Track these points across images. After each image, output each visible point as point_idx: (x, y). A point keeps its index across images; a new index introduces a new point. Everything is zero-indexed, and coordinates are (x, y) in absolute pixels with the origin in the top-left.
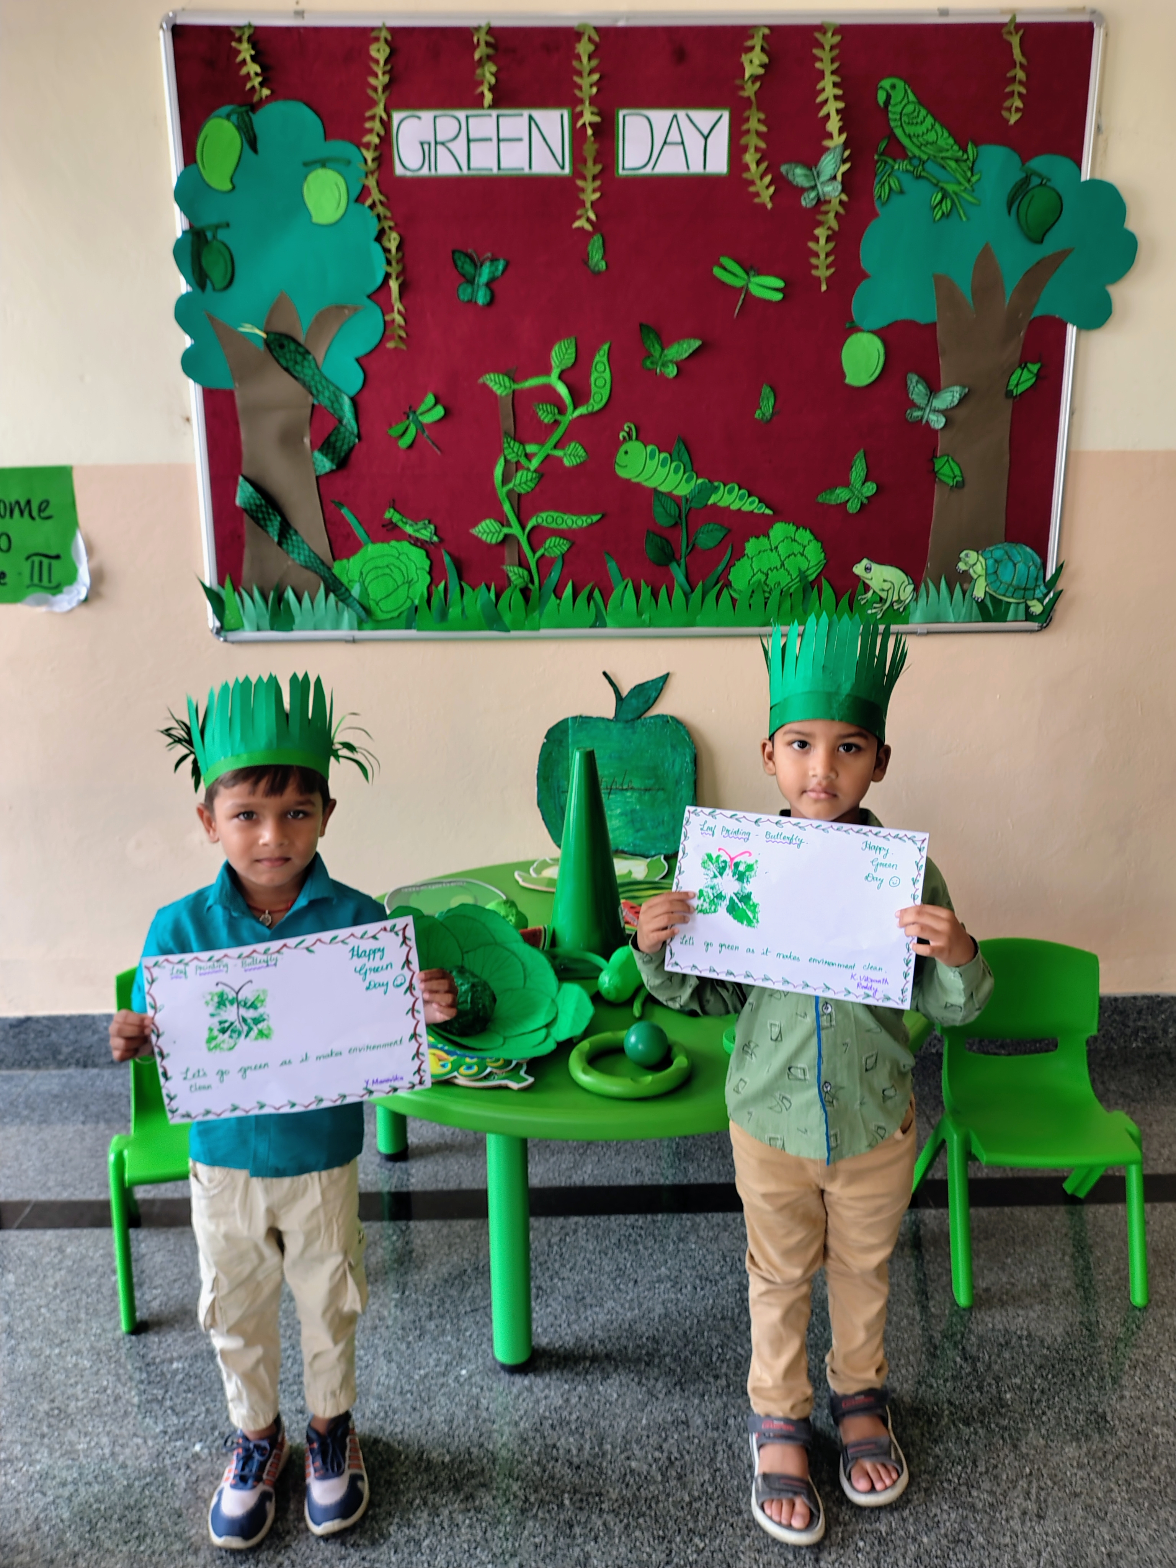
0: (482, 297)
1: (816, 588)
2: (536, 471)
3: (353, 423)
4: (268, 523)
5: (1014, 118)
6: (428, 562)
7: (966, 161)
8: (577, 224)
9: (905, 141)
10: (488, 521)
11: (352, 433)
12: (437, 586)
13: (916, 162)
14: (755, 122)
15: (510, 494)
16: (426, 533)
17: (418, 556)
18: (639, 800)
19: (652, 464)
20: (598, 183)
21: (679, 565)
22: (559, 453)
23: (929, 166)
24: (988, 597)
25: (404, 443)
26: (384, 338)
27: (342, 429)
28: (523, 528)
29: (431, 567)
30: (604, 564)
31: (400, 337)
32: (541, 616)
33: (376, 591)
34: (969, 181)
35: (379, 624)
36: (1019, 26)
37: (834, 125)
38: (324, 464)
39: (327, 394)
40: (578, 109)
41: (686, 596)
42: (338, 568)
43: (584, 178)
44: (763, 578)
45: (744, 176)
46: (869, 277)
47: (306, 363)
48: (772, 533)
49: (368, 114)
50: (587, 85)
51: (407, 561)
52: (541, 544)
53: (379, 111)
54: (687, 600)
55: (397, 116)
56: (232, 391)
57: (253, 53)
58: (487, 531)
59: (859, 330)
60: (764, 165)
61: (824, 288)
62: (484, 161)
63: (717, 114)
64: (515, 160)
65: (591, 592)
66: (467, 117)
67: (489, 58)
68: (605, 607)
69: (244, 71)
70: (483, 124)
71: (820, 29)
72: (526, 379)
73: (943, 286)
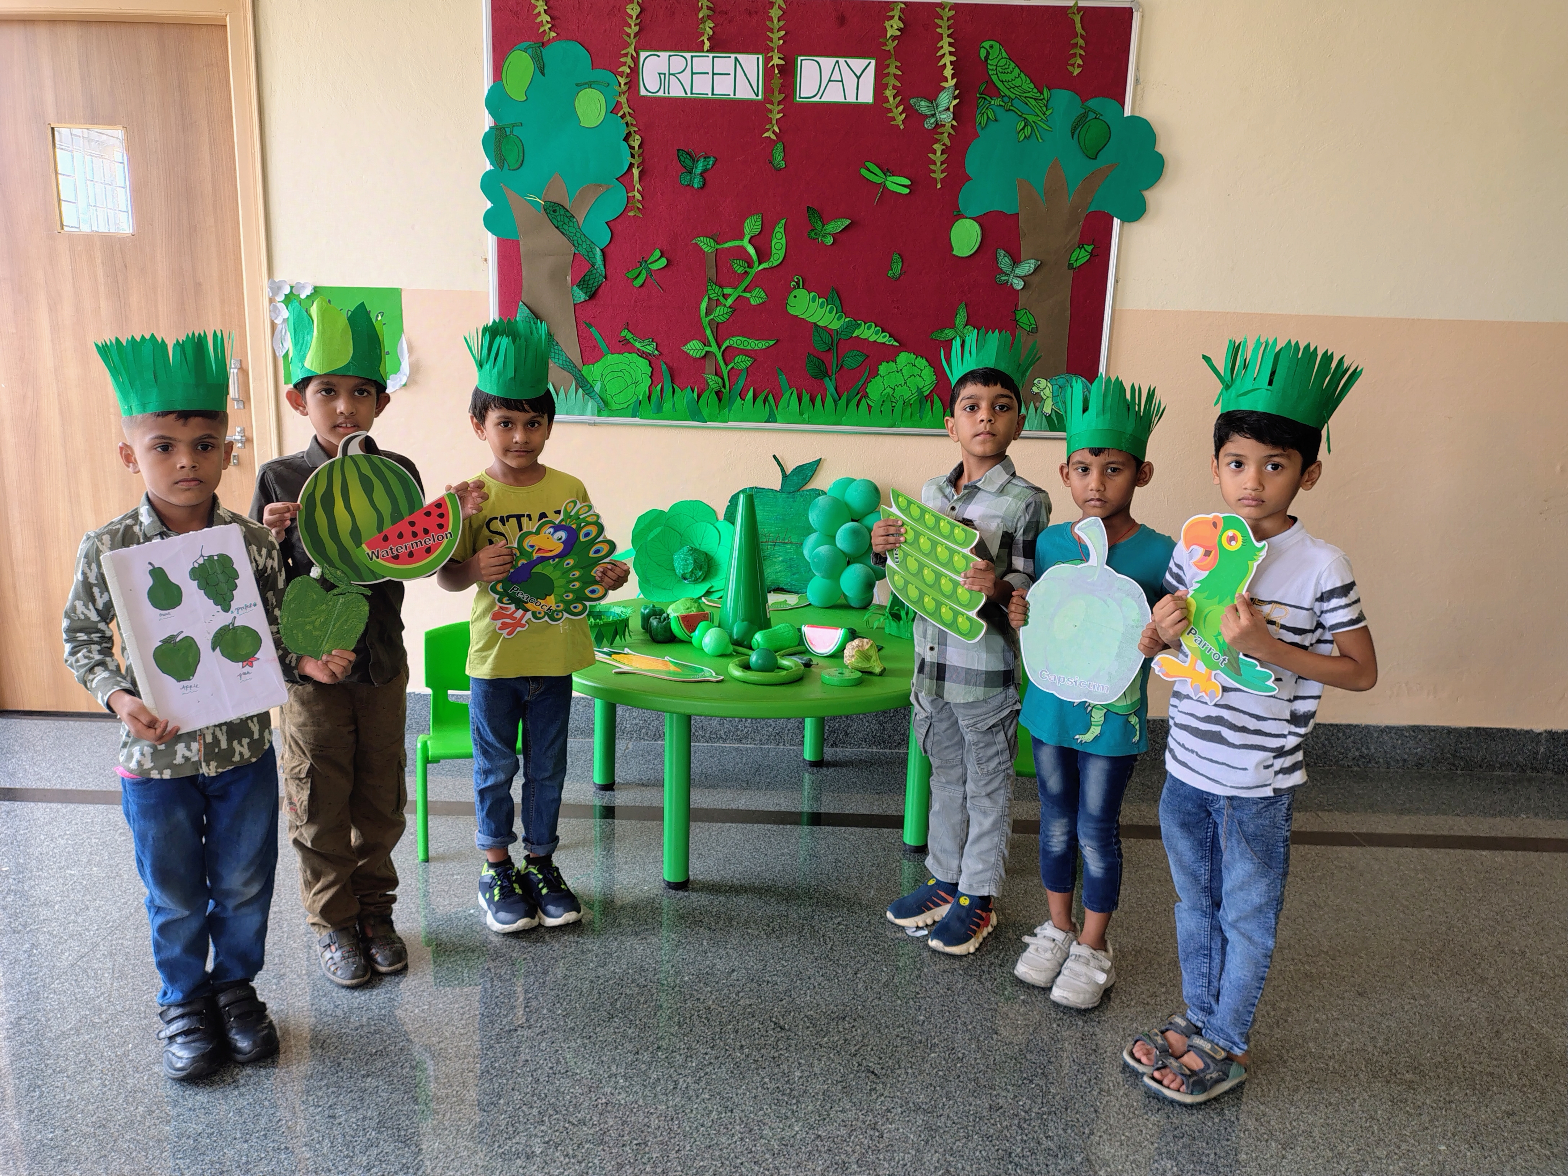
0: (697, 183)
1: (929, 401)
2: (730, 307)
3: (602, 267)
5: (1077, 71)
6: (651, 369)
8: (765, 135)
9: (999, 85)
10: (694, 342)
11: (601, 275)
12: (656, 387)
13: (1006, 99)
14: (892, 70)
15: (711, 322)
17: (643, 363)
20: (782, 107)
21: (831, 379)
22: (747, 295)
23: (1015, 102)
25: (638, 283)
26: (627, 209)
27: (594, 271)
28: (720, 348)
29: (652, 372)
30: (776, 377)
31: (638, 208)
32: (729, 411)
33: (612, 388)
34: (1044, 114)
35: (613, 413)
36: (1080, 9)
37: (948, 72)
38: (580, 295)
39: (585, 246)
40: (770, 55)
41: (835, 401)
42: (585, 370)
43: (772, 103)
44: (891, 392)
45: (884, 105)
46: (971, 179)
47: (571, 224)
48: (898, 359)
49: (622, 52)
50: (777, 38)
51: (635, 368)
52: (732, 359)
53: (631, 50)
54: (836, 406)
55: (643, 55)
56: (518, 241)
57: (546, 8)
58: (694, 348)
59: (963, 217)
60: (899, 98)
61: (939, 186)
62: (702, 88)
63: (867, 61)
64: (724, 89)
65: (767, 396)
66: (692, 57)
67: (709, 17)
68: (777, 407)
69: (539, 20)
70: (703, 62)
71: (940, 5)
72: (726, 242)
73: (1024, 187)
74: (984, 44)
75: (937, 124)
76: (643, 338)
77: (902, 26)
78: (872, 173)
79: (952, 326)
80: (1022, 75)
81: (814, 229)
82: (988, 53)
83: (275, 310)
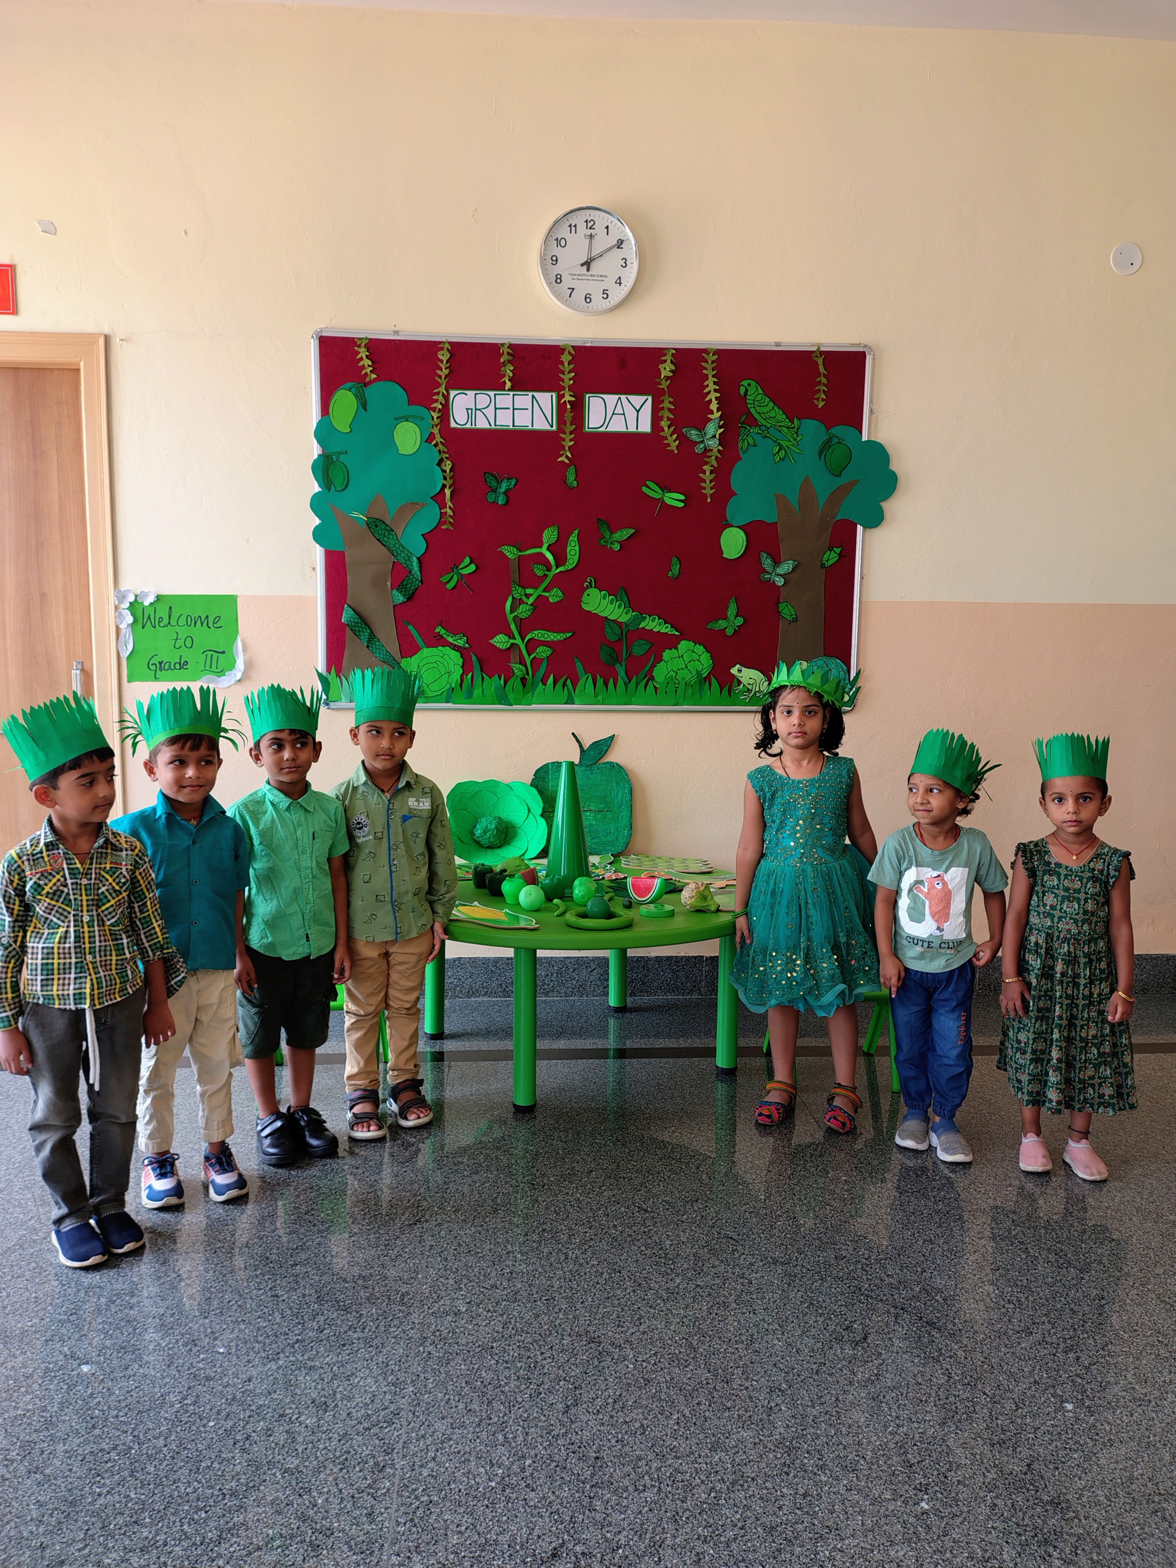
0: (501, 501)
1: (707, 682)
2: (531, 605)
3: (419, 573)
4: (361, 633)
5: (821, 404)
6: (462, 660)
8: (560, 459)
9: (757, 416)
10: (500, 635)
11: (417, 579)
12: (467, 676)
13: (763, 428)
14: (667, 404)
15: (515, 618)
16: (461, 642)
17: (456, 656)
18: (595, 818)
19: (604, 602)
20: (573, 436)
21: (621, 666)
22: (547, 594)
23: (771, 430)
25: (450, 586)
26: (440, 523)
27: (411, 577)
28: (523, 640)
29: (463, 663)
30: (574, 664)
31: (451, 523)
32: (532, 696)
35: (428, 700)
36: (822, 353)
37: (714, 406)
38: (399, 598)
39: (403, 555)
40: (562, 393)
41: (626, 684)
42: (405, 663)
43: (565, 433)
44: (674, 675)
45: (661, 434)
46: (736, 494)
47: (391, 537)
48: (679, 646)
49: (435, 391)
50: (568, 379)
51: (448, 659)
52: (534, 651)
53: (442, 389)
54: (626, 688)
55: (453, 393)
56: (344, 552)
57: (368, 353)
58: (500, 641)
59: (732, 526)
60: (673, 428)
61: (709, 500)
62: (504, 421)
63: (644, 398)
64: (523, 421)
65: (565, 681)
66: (495, 395)
67: (509, 361)
68: (574, 690)
69: (361, 364)
70: (505, 399)
71: (706, 351)
72: (527, 550)
73: (781, 500)
76: (455, 633)
77: (674, 368)
78: (652, 490)
79: (725, 618)
80: (776, 408)
82: (747, 390)
83: (119, 616)
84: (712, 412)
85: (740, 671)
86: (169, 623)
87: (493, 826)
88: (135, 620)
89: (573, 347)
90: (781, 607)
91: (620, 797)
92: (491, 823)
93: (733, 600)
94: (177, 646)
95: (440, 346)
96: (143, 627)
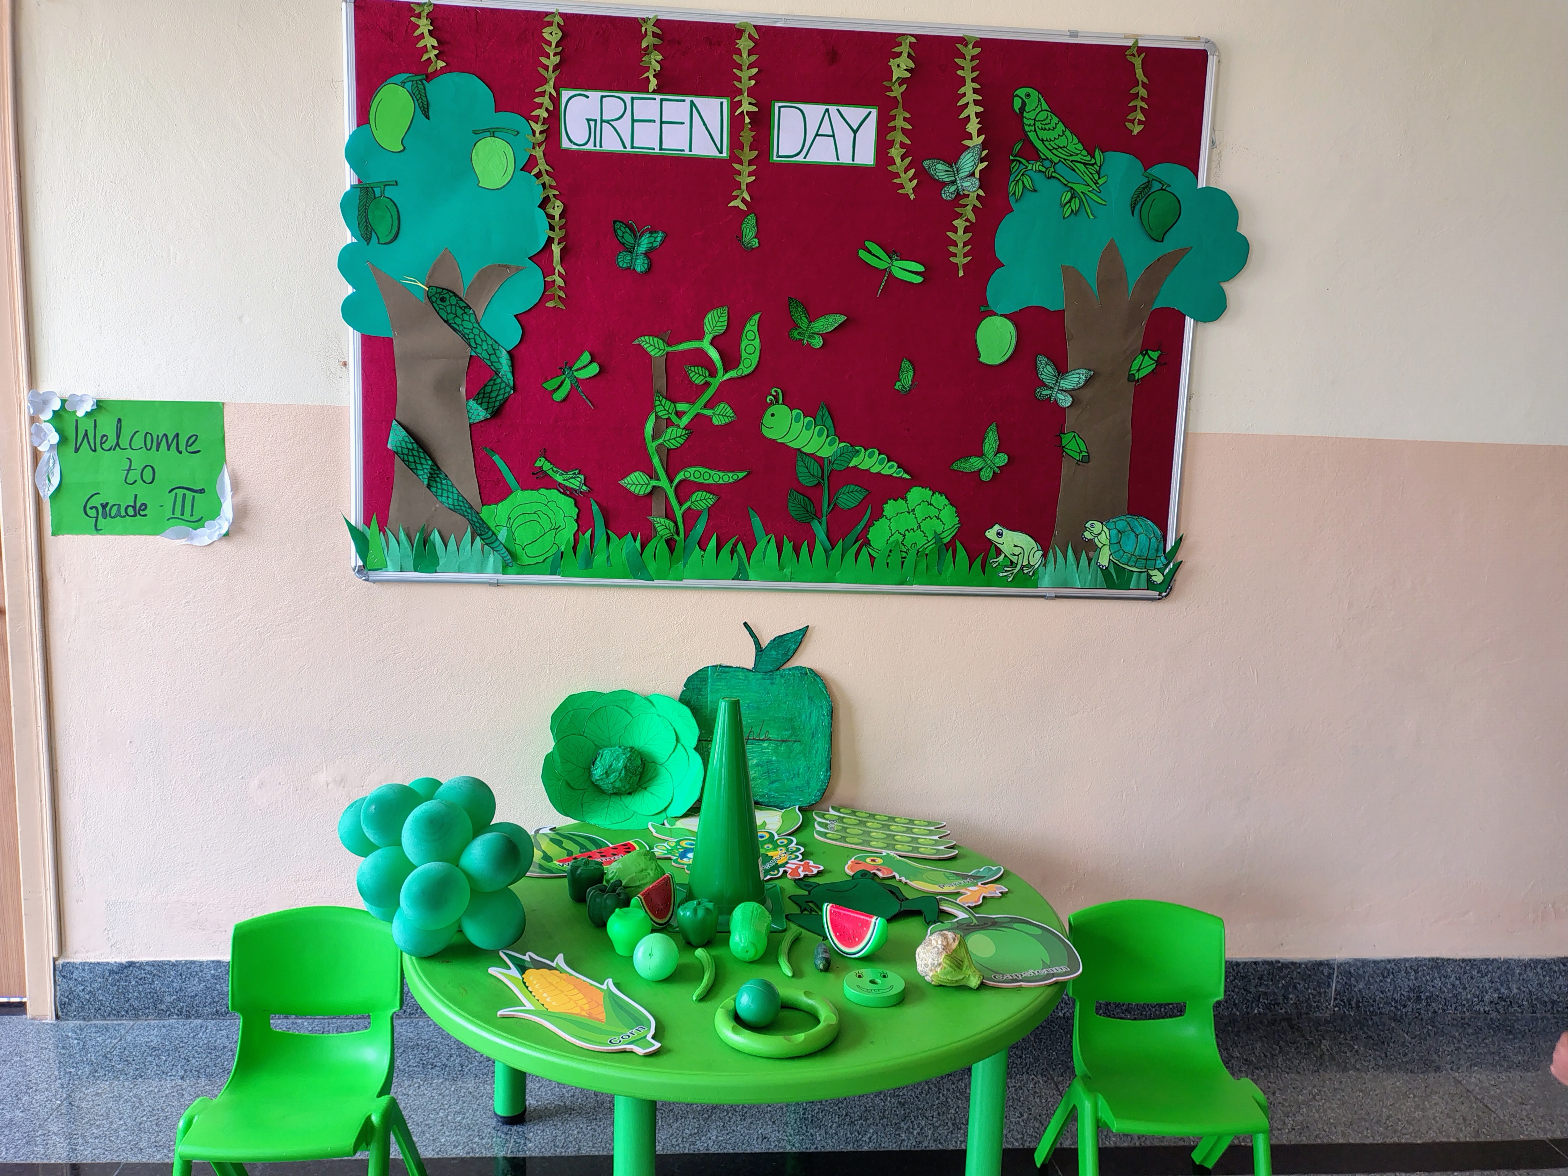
0: (640, 266)
1: (950, 550)
2: (685, 428)
3: (510, 376)
4: (419, 466)
5: (1137, 129)
6: (577, 510)
7: (1092, 165)
8: (731, 204)
9: (1038, 144)
10: (636, 474)
11: (507, 385)
12: (583, 534)
14: (900, 122)
15: (659, 448)
16: (576, 482)
17: (567, 504)
18: (775, 751)
19: (797, 427)
20: (754, 167)
21: (820, 523)
22: (708, 412)
24: (1111, 563)
25: (558, 396)
26: (544, 298)
27: (499, 380)
28: (671, 481)
29: (578, 515)
30: (749, 519)
31: (559, 297)
32: (684, 566)
33: (523, 536)
34: (1096, 183)
35: (524, 569)
36: (1141, 50)
37: (973, 127)
38: (479, 413)
39: (485, 347)
40: (737, 99)
41: (826, 551)
42: (486, 512)
43: (741, 163)
44: (901, 538)
45: (889, 168)
46: (1004, 266)
47: (466, 317)
48: (909, 496)
49: (537, 91)
50: (746, 77)
51: (555, 509)
52: (687, 498)
53: (549, 88)
54: (828, 557)
55: (566, 94)
56: (392, 339)
57: (431, 28)
58: (636, 483)
59: (993, 313)
60: (908, 160)
61: (961, 274)
62: (647, 141)
63: (866, 111)
64: (676, 142)
65: (735, 545)
66: (633, 99)
67: (656, 47)
68: (749, 562)
69: (421, 44)
70: (647, 106)
71: (962, 40)
72: (679, 342)
73: (1071, 276)
74: (1017, 92)
75: (958, 194)
76: (565, 469)
77: (913, 66)
79: (980, 454)
80: (1068, 133)
81: (797, 327)
82: (1024, 103)
83: (38, 433)
84: (969, 137)
85: (999, 534)
86: (118, 444)
87: (621, 765)
88: (63, 440)
89: (755, 26)
90: (1066, 439)
91: (813, 721)
92: (617, 759)
93: (993, 427)
94: (130, 481)
95: (546, 19)
96: (77, 450)
